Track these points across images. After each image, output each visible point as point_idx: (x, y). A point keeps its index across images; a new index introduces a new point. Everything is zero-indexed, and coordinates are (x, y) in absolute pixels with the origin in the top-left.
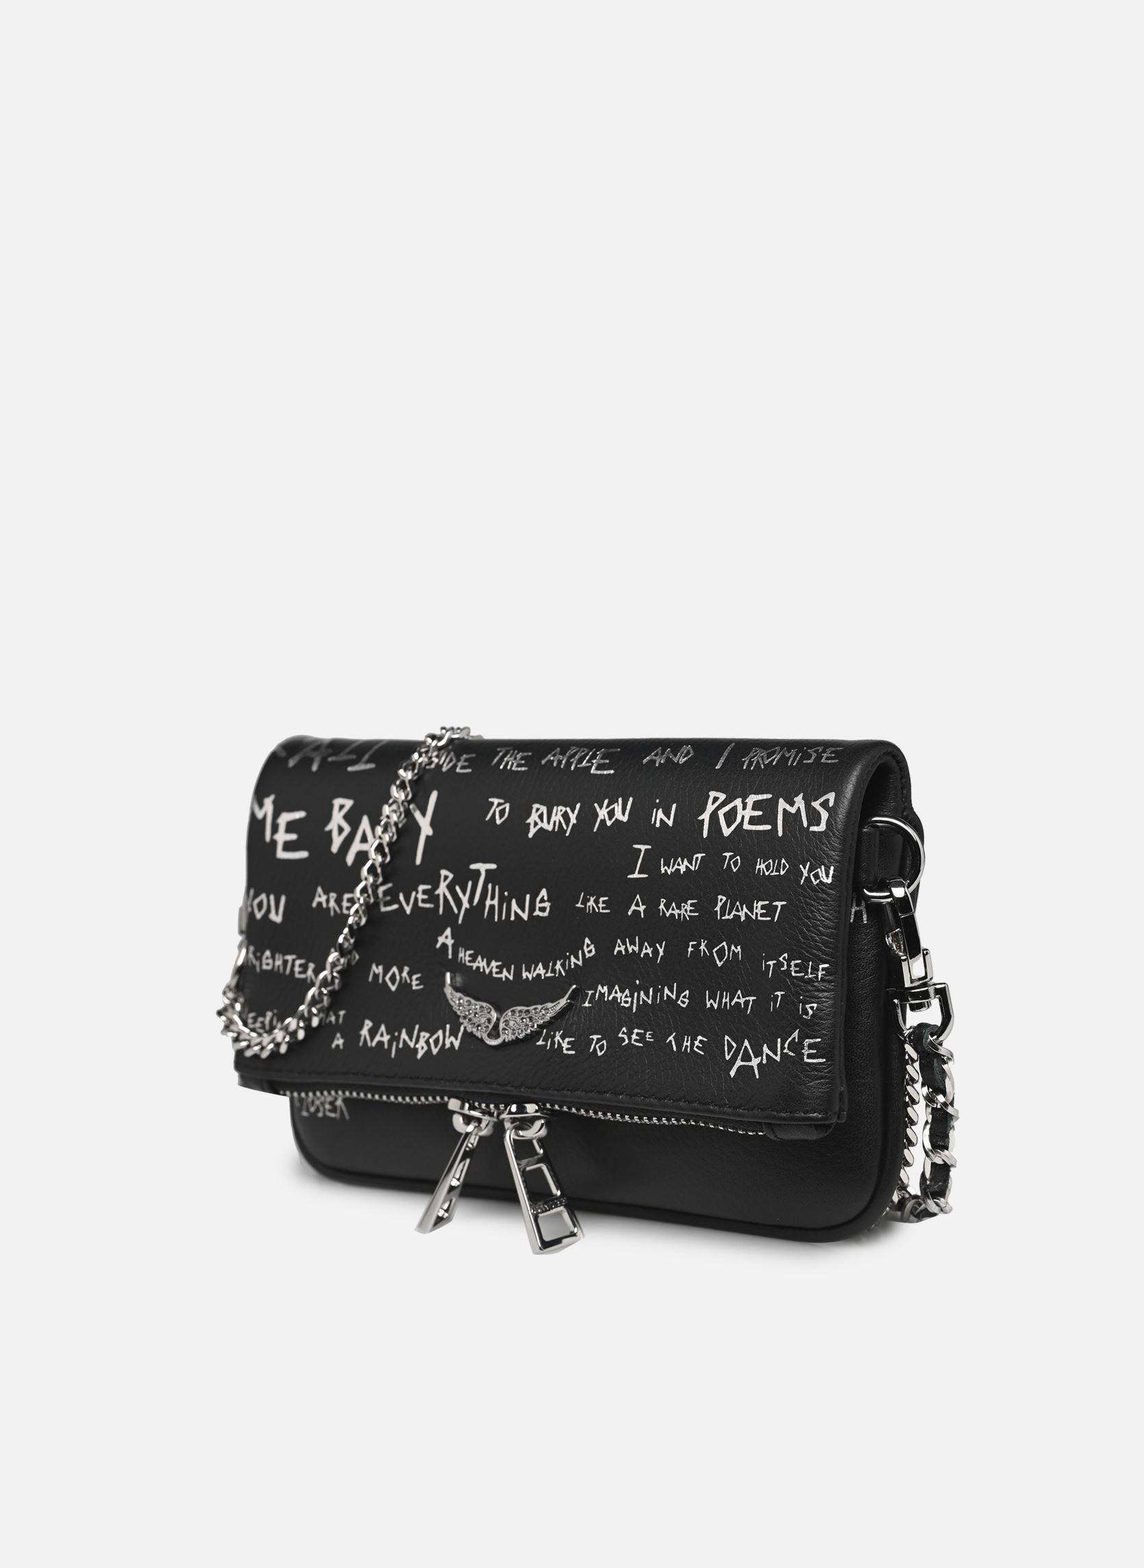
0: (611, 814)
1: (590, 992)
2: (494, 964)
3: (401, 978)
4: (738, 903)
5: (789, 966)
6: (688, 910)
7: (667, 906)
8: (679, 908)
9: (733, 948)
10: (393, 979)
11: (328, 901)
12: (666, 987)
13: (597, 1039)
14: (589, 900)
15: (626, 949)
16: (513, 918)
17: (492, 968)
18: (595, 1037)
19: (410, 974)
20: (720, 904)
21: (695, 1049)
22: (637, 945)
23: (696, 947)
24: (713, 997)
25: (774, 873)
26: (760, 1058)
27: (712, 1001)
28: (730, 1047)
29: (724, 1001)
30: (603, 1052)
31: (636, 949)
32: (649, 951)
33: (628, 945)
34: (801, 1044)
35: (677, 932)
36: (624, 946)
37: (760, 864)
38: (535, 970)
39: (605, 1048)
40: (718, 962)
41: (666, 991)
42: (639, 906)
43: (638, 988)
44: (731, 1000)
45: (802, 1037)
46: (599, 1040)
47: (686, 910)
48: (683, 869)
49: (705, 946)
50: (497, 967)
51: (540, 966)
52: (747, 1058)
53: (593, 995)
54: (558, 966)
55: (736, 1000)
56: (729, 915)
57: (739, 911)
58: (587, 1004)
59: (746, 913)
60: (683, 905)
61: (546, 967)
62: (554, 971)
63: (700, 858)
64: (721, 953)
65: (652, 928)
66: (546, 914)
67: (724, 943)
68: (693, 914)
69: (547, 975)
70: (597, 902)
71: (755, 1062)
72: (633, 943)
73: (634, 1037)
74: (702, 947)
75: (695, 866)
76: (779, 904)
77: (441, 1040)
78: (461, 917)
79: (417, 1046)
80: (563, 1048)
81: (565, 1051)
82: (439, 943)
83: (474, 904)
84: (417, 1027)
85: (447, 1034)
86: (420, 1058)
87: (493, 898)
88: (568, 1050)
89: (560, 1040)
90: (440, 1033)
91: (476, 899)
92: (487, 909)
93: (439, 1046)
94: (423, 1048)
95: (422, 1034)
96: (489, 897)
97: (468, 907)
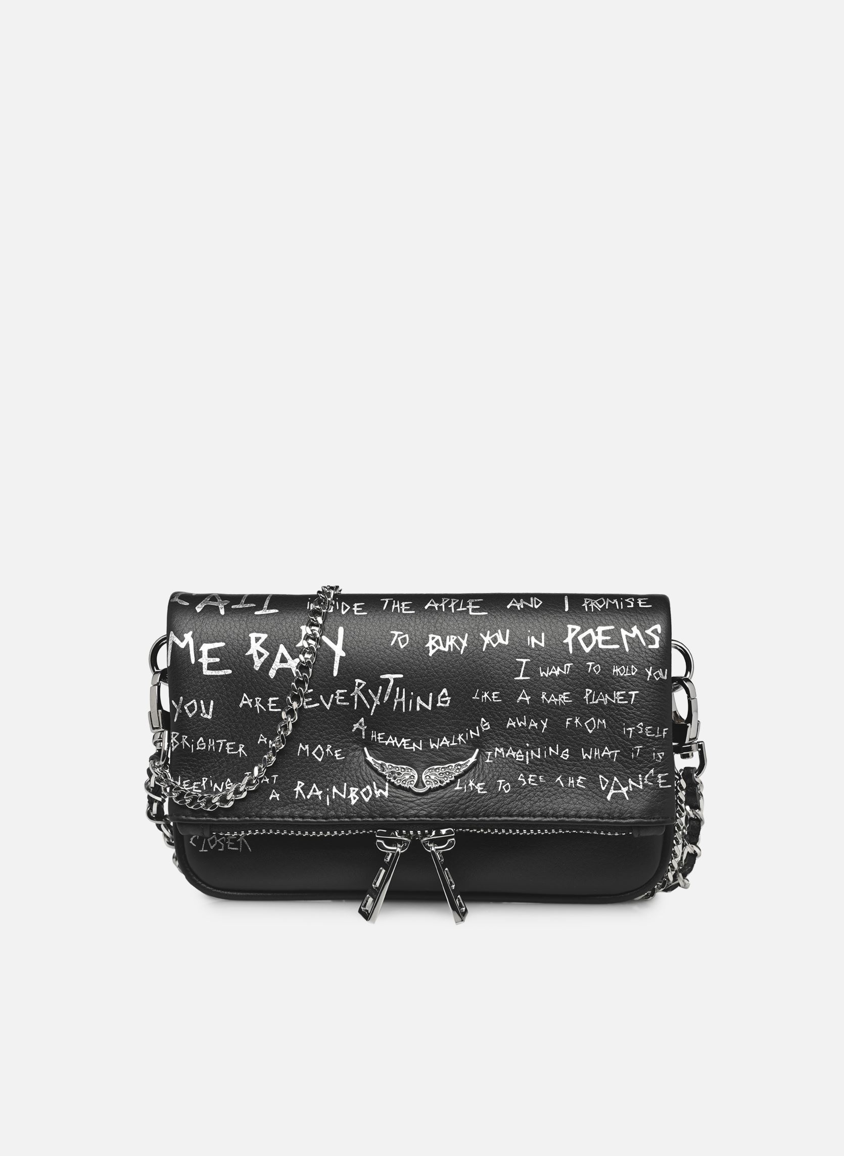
0: (495, 640)
1: (489, 753)
2: (403, 740)
3: (325, 753)
4: (601, 693)
5: (644, 730)
6: (564, 699)
7: (548, 697)
8: (557, 697)
9: (599, 721)
10: (319, 754)
11: (254, 703)
12: (550, 747)
13: (503, 782)
14: (484, 694)
15: (516, 724)
16: (418, 709)
17: (403, 743)
18: (501, 781)
19: (333, 750)
20: (587, 695)
21: (578, 785)
22: (525, 722)
23: (572, 722)
24: (587, 751)
25: (627, 674)
26: (627, 787)
27: (586, 754)
28: (604, 783)
29: (596, 754)
30: (508, 791)
31: (525, 724)
32: (536, 725)
33: (518, 721)
34: (656, 777)
35: (556, 713)
36: (515, 723)
37: (616, 669)
38: (440, 742)
39: (509, 788)
40: (589, 730)
41: (551, 749)
42: (525, 697)
43: (528, 749)
44: (601, 753)
45: (656, 773)
47: (562, 699)
48: (557, 673)
49: (579, 721)
50: (407, 743)
51: (445, 739)
52: (617, 787)
53: (493, 755)
54: (460, 738)
55: (604, 753)
56: (595, 701)
57: (602, 698)
58: (488, 761)
59: (608, 699)
60: (560, 695)
61: (450, 739)
62: (456, 741)
63: (569, 667)
64: (591, 725)
65: (537, 710)
66: (447, 705)
67: (593, 719)
68: (567, 701)
69: (451, 745)
70: (490, 695)
71: (624, 790)
72: (521, 720)
73: (530, 780)
74: (577, 721)
75: (567, 671)
76: (633, 693)
77: (371, 792)
78: (373, 711)
79: (349, 797)
80: (477, 789)
81: (479, 792)
82: (355, 728)
83: (384, 702)
84: (345, 784)
85: (375, 788)
86: (354, 805)
87: (400, 697)
88: (481, 791)
89: (474, 785)
90: (368, 787)
91: (386, 698)
92: (396, 704)
93: (370, 796)
94: (355, 798)
95: (352, 789)
96: (397, 696)
97: (379, 703)
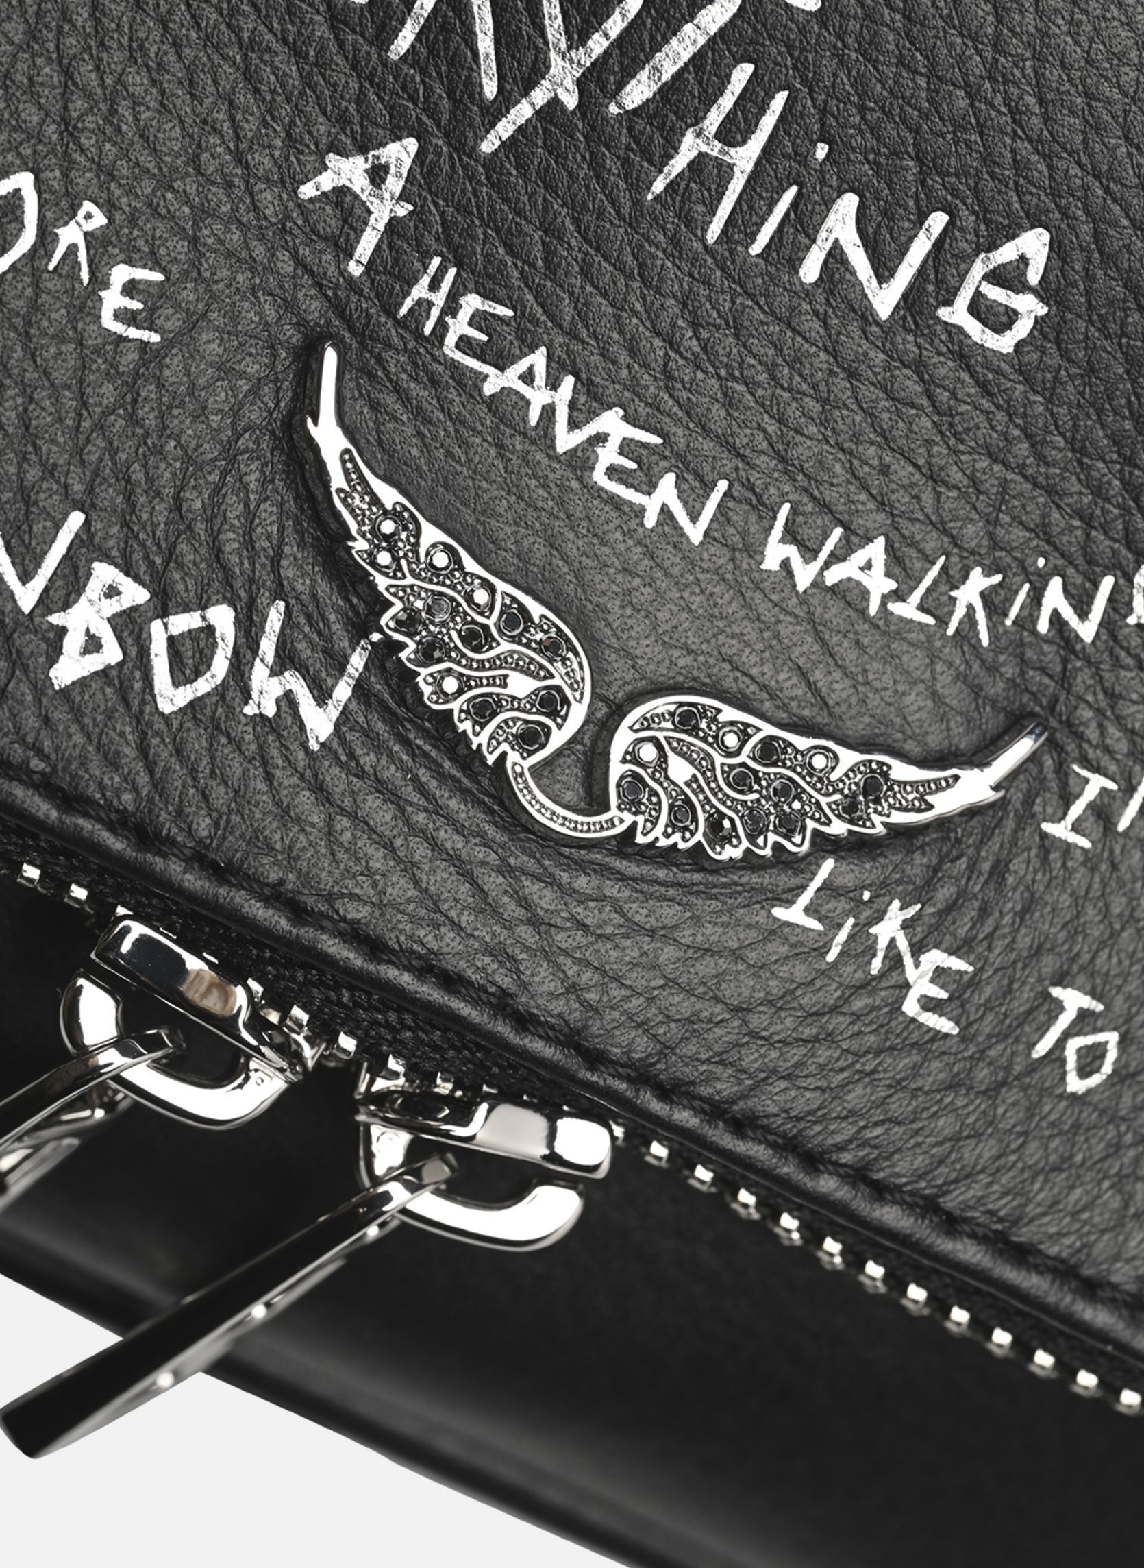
1: (1096, 784)
2: (612, 423)
13: (1083, 1014)
16: (810, 269)
17: (601, 438)
18: (1073, 1000)
19: (104, 248)
30: (1095, 1080)
38: (836, 557)
39: (1107, 1068)
46: (1085, 1022)
50: (626, 447)
51: (876, 550)
54: (969, 594)
61: (905, 571)
62: (937, 605)
66: (1005, 343)
69: (896, 608)
77: (220, 665)
78: (505, 129)
79: (55, 619)
80: (907, 986)
81: (911, 1007)
82: (327, 181)
83: (613, 109)
84: (76, 519)
85: (268, 646)
86: (65, 692)
87: (734, 132)
88: (928, 1004)
89: (903, 944)
90: (222, 617)
91: (638, 92)
92: (679, 163)
93: (203, 686)
94: (93, 644)
95: (103, 573)
96: (714, 120)
97: (571, 101)
